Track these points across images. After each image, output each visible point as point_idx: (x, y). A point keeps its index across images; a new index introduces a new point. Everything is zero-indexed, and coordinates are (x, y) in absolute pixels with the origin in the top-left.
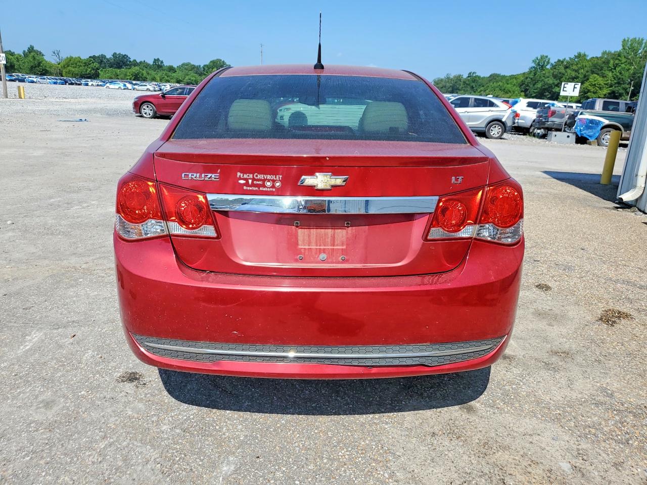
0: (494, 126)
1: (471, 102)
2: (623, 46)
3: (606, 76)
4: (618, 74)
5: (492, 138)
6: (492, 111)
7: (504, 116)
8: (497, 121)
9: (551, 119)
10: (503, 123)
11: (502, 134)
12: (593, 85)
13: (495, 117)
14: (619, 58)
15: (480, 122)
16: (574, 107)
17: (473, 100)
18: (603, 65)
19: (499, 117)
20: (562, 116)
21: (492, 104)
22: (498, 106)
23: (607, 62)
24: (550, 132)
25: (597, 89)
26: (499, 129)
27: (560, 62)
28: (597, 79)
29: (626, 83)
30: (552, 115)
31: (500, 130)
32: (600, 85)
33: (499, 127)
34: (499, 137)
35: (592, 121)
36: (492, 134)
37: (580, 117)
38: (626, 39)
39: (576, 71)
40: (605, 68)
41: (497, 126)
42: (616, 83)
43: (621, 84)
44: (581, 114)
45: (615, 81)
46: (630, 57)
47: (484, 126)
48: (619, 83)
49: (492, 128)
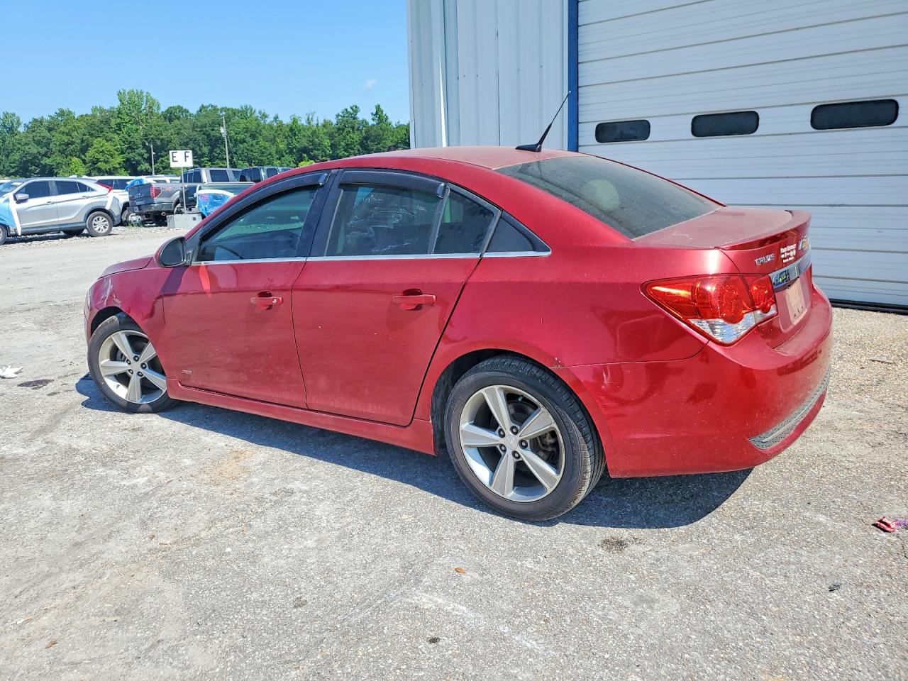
0: (96, 218)
1: (53, 188)
2: (121, 101)
3: (111, 140)
4: (127, 137)
5: (98, 235)
6: (88, 197)
7: (107, 202)
8: (100, 210)
9: (156, 200)
10: (108, 212)
11: (110, 230)
12: (101, 152)
13: (95, 206)
14: (120, 115)
15: (75, 215)
16: (168, 182)
17: (54, 184)
18: (102, 126)
19: (99, 205)
20: (170, 194)
21: (84, 188)
22: (93, 190)
23: (107, 122)
24: (170, 216)
25: (108, 156)
26: (105, 221)
27: (38, 123)
28: (103, 144)
29: (140, 147)
30: (156, 195)
31: (107, 223)
32: (109, 151)
33: (104, 219)
34: (106, 232)
35: (215, 197)
36: (96, 229)
37: (198, 192)
38: (122, 91)
39: (67, 135)
40: (106, 129)
41: (101, 218)
42: (127, 148)
43: (134, 149)
44: (200, 189)
45: (126, 146)
46: (133, 114)
47: (83, 221)
48: (131, 148)
49: (94, 222)
